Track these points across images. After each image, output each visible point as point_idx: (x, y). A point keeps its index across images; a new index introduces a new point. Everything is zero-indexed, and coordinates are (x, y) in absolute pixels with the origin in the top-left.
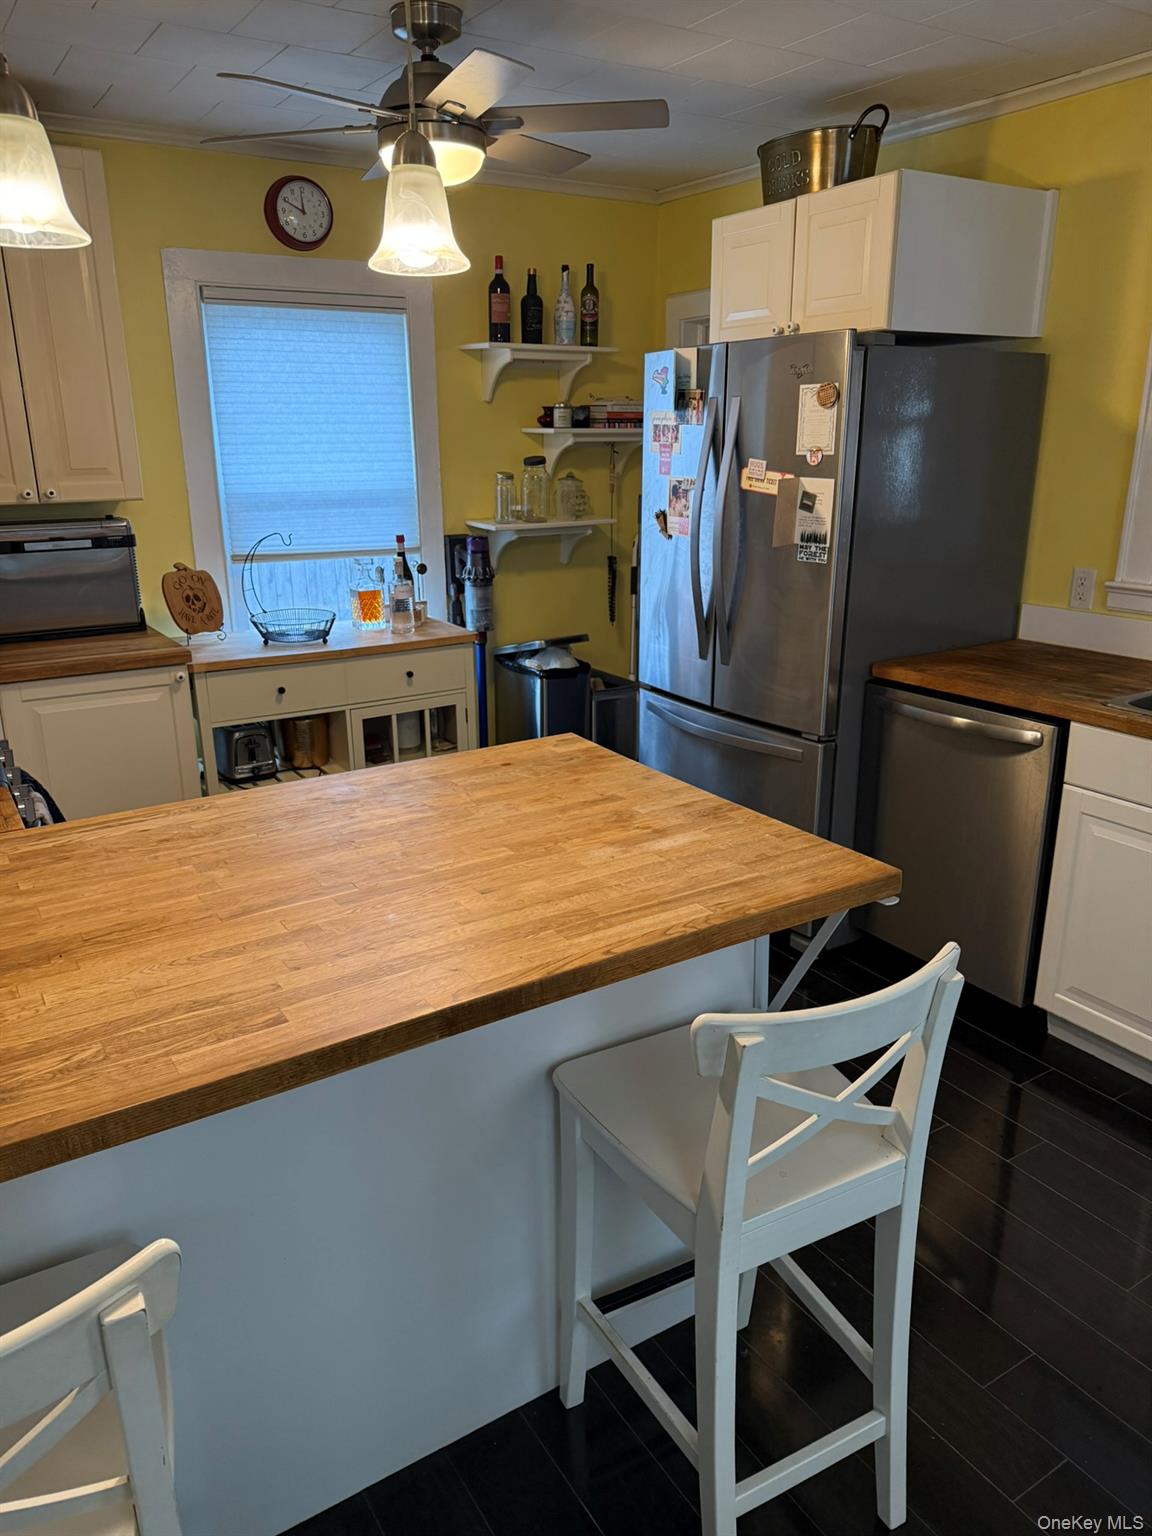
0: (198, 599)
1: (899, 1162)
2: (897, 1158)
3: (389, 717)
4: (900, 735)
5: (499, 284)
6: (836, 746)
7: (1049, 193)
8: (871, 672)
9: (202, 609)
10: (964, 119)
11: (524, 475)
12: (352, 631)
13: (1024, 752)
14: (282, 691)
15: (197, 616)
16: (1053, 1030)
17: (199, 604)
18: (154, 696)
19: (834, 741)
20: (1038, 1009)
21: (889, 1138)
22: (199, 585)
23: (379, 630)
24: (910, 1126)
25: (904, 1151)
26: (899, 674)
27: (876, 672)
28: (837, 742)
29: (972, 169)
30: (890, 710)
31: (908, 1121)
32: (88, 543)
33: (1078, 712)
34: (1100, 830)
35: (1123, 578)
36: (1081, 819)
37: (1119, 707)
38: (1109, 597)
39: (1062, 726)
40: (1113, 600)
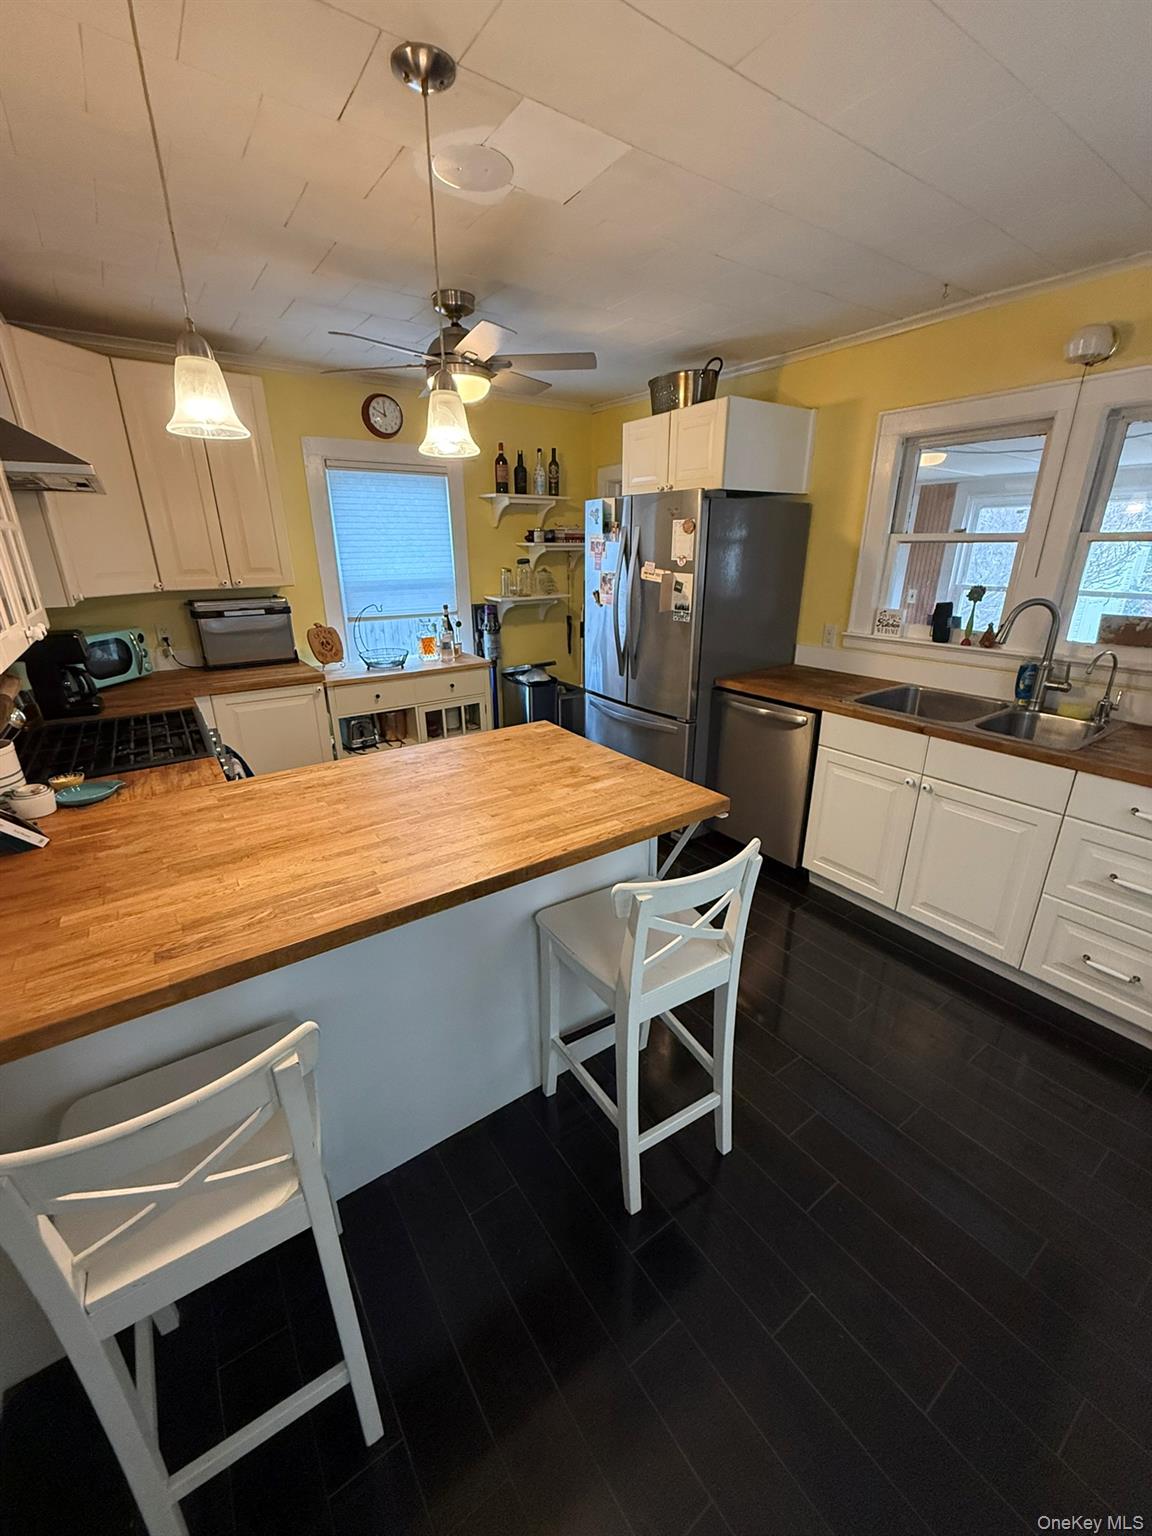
0: (328, 644)
1: (727, 959)
2: (727, 956)
3: (441, 711)
4: (730, 717)
5: (501, 459)
6: (696, 725)
7: (813, 411)
8: (715, 684)
9: (331, 650)
10: (765, 366)
11: (518, 570)
12: (417, 661)
13: (796, 728)
14: (378, 696)
15: (328, 654)
16: (812, 880)
17: (329, 647)
18: (305, 701)
20: (804, 869)
21: (721, 946)
22: (329, 637)
23: (434, 660)
24: (733, 939)
25: (730, 953)
26: (730, 685)
27: (718, 684)
28: (697, 722)
29: (769, 396)
30: (725, 705)
31: (732, 938)
32: (263, 612)
33: (826, 705)
34: (838, 771)
35: (852, 630)
36: (827, 766)
37: (849, 703)
38: (844, 641)
39: (818, 714)
40: (847, 643)
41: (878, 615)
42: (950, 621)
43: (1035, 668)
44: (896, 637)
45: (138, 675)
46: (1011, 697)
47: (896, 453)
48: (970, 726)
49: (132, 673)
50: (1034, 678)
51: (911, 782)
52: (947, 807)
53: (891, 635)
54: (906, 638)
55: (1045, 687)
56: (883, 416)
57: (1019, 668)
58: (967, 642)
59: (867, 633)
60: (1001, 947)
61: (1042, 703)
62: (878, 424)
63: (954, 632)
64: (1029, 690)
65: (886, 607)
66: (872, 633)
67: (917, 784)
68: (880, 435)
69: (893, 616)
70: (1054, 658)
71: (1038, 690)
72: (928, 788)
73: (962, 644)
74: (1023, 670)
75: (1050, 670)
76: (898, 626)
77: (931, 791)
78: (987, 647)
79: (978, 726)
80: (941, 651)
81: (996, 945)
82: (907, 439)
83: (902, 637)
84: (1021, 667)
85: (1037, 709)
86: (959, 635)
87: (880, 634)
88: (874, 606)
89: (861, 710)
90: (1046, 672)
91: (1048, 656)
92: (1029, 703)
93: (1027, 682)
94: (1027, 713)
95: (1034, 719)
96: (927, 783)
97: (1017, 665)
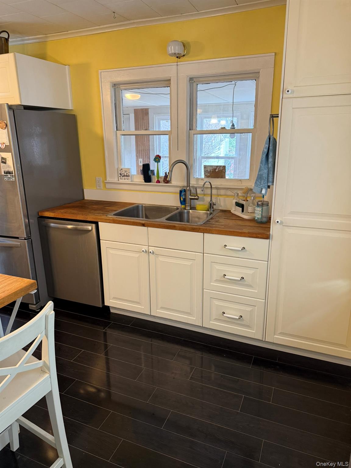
1: (47, 377)
6: (32, 240)
7: (67, 66)
8: (39, 214)
16: (112, 311)
19: (30, 238)
20: (106, 306)
21: (43, 370)
25: (49, 373)
26: (47, 214)
28: (32, 238)
31: (48, 363)
33: (100, 219)
34: (112, 251)
35: (109, 179)
36: (106, 249)
37: (111, 216)
38: (106, 185)
39: (97, 223)
40: (108, 186)
41: (119, 171)
42: (150, 172)
43: (185, 191)
44: (128, 181)
46: (178, 204)
47: (111, 91)
48: (163, 220)
50: (185, 195)
51: (144, 251)
52: (161, 259)
53: (127, 181)
54: (134, 181)
55: (190, 198)
56: (101, 72)
57: (179, 191)
58: (158, 182)
59: (115, 180)
60: (195, 318)
61: (190, 205)
62: (100, 76)
63: (153, 177)
64: (185, 200)
65: (122, 167)
66: (119, 180)
67: (147, 251)
68: (101, 82)
69: (126, 171)
70: (191, 185)
71: (188, 200)
72: (152, 252)
73: (157, 183)
74: (181, 192)
75: (190, 191)
76: (129, 176)
77: (153, 253)
78: (166, 183)
79: (167, 219)
80: (149, 187)
81: (192, 318)
82: (115, 84)
83: (132, 181)
84: (180, 191)
85: (189, 209)
86: (154, 178)
87: (122, 180)
88: (116, 167)
89: (116, 219)
90: (189, 192)
91: (188, 185)
92: (186, 206)
93: (183, 197)
94: (186, 211)
95: (188, 213)
96: (151, 249)
97: (178, 190)
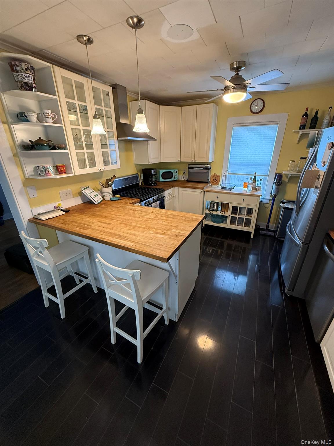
0: (216, 179)
3: (238, 207)
5: (306, 115)
9: (216, 181)
11: (300, 162)
15: (214, 182)
17: (215, 180)
18: (197, 193)
19: (308, 245)
22: (217, 177)
27: (329, 231)
32: (202, 168)
45: (173, 180)
49: (172, 179)
